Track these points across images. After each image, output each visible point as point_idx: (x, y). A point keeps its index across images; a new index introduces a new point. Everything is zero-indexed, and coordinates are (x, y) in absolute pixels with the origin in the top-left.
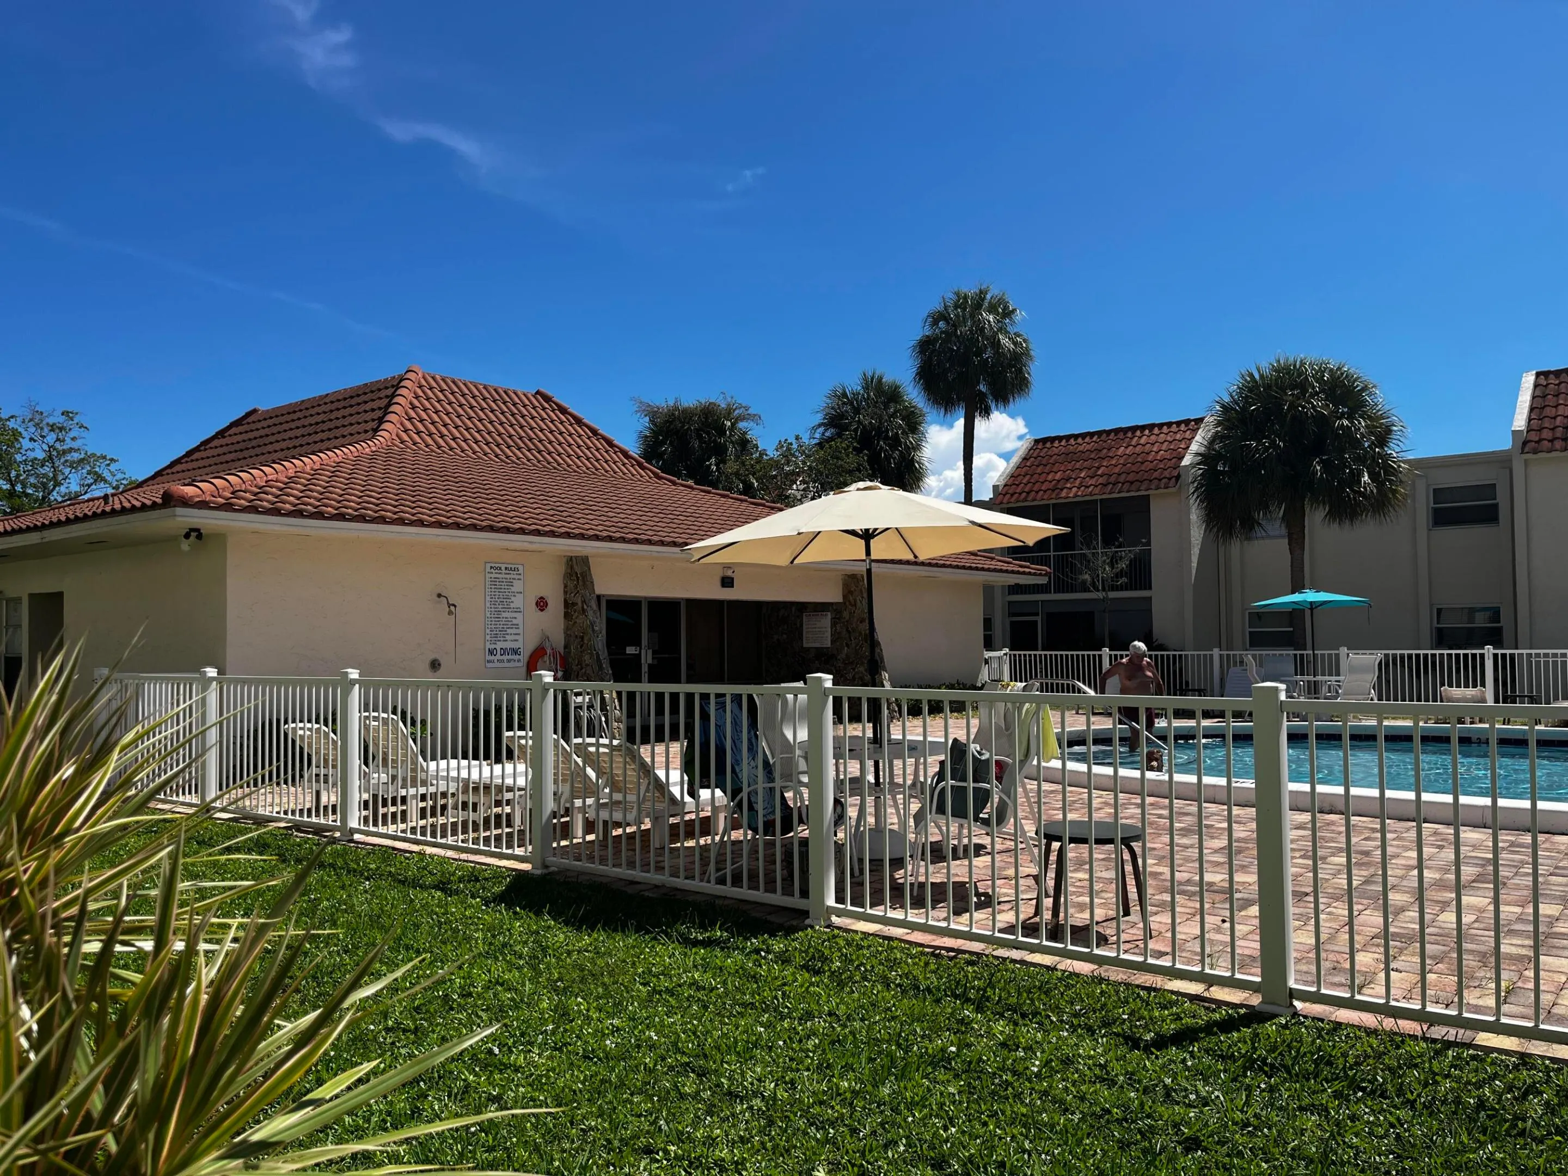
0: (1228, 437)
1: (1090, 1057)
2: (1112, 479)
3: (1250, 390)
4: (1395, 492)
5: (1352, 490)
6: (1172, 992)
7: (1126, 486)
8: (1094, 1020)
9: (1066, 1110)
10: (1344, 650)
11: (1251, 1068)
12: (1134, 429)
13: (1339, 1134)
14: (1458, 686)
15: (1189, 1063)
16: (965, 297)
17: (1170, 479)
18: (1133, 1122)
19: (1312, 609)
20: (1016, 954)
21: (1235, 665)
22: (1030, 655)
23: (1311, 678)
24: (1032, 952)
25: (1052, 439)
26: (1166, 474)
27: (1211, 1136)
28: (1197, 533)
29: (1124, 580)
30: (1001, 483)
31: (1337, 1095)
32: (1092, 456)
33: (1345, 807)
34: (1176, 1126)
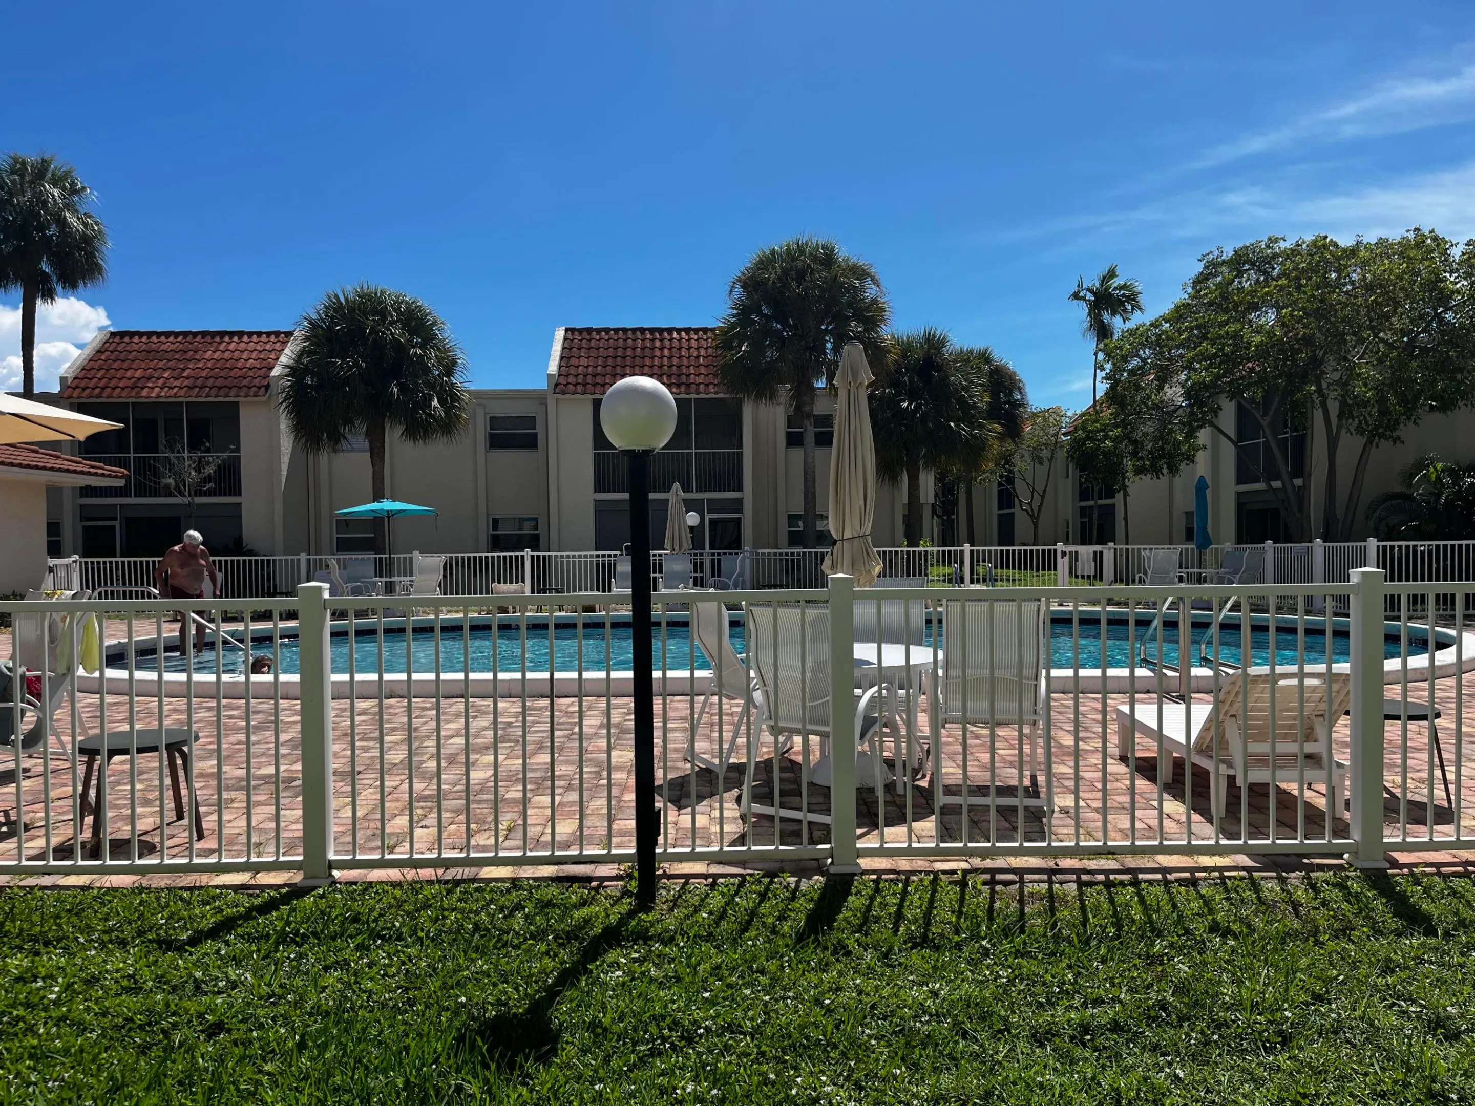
0: (315, 353)
1: (117, 971)
2: (199, 383)
3: (335, 311)
4: (458, 417)
5: (424, 412)
6: (217, 887)
7: (214, 391)
8: (128, 932)
9: (85, 1029)
10: (416, 553)
11: (284, 942)
12: (222, 334)
13: (356, 982)
14: (505, 583)
15: (223, 952)
16: (24, 164)
17: (259, 388)
18: (157, 1023)
19: (388, 517)
20: (47, 881)
21: (321, 569)
22: (105, 563)
23: (388, 579)
24: (67, 874)
25: (132, 334)
26: (256, 382)
27: (235, 1016)
28: (286, 443)
29: (212, 485)
30: (70, 375)
31: (358, 948)
32: (177, 356)
33: (407, 692)
34: (201, 1016)
